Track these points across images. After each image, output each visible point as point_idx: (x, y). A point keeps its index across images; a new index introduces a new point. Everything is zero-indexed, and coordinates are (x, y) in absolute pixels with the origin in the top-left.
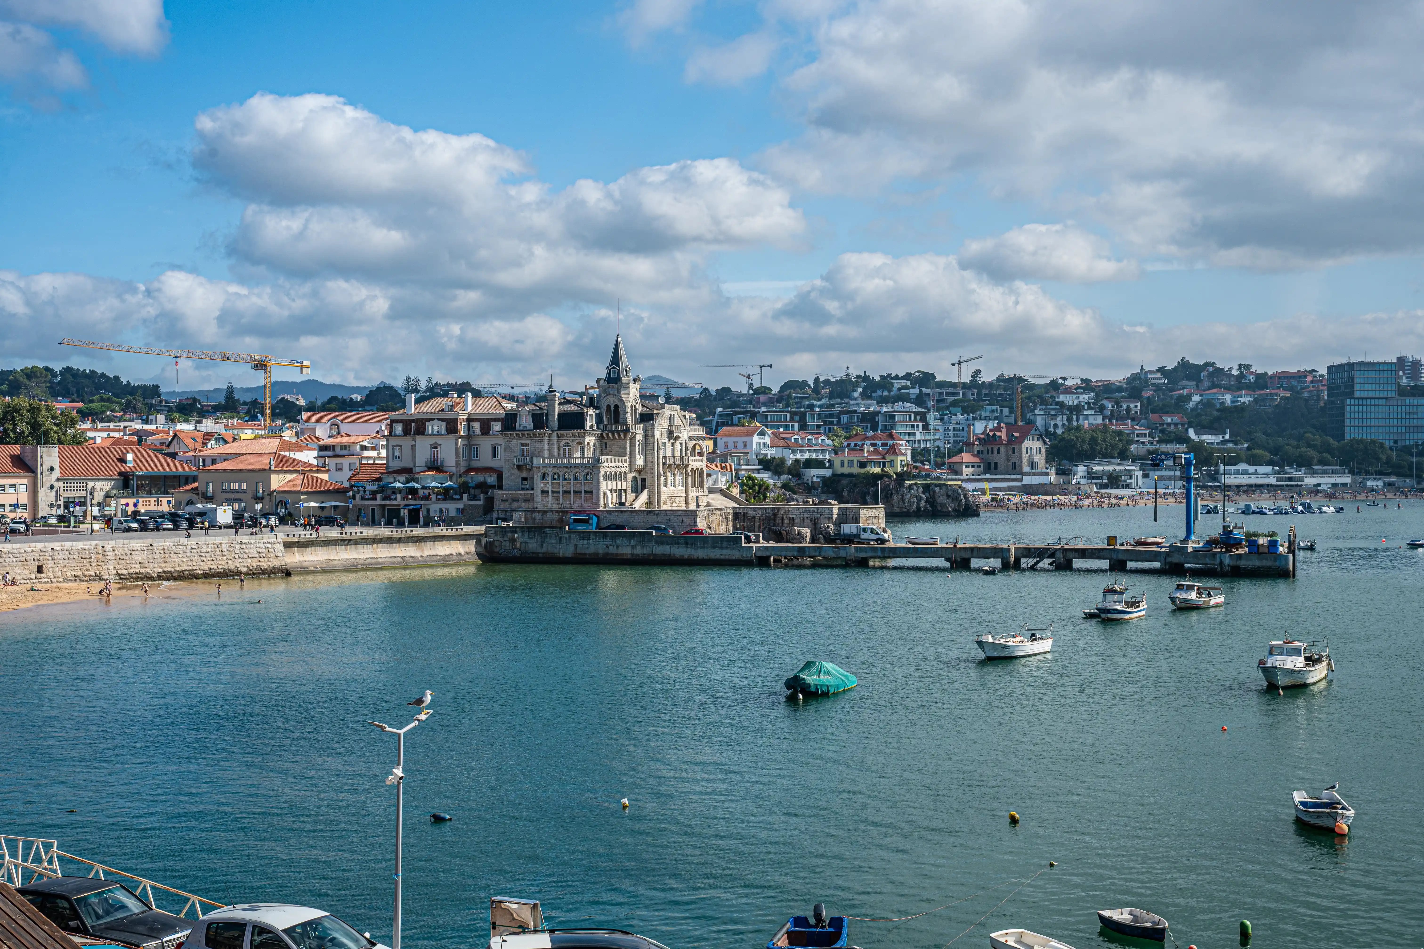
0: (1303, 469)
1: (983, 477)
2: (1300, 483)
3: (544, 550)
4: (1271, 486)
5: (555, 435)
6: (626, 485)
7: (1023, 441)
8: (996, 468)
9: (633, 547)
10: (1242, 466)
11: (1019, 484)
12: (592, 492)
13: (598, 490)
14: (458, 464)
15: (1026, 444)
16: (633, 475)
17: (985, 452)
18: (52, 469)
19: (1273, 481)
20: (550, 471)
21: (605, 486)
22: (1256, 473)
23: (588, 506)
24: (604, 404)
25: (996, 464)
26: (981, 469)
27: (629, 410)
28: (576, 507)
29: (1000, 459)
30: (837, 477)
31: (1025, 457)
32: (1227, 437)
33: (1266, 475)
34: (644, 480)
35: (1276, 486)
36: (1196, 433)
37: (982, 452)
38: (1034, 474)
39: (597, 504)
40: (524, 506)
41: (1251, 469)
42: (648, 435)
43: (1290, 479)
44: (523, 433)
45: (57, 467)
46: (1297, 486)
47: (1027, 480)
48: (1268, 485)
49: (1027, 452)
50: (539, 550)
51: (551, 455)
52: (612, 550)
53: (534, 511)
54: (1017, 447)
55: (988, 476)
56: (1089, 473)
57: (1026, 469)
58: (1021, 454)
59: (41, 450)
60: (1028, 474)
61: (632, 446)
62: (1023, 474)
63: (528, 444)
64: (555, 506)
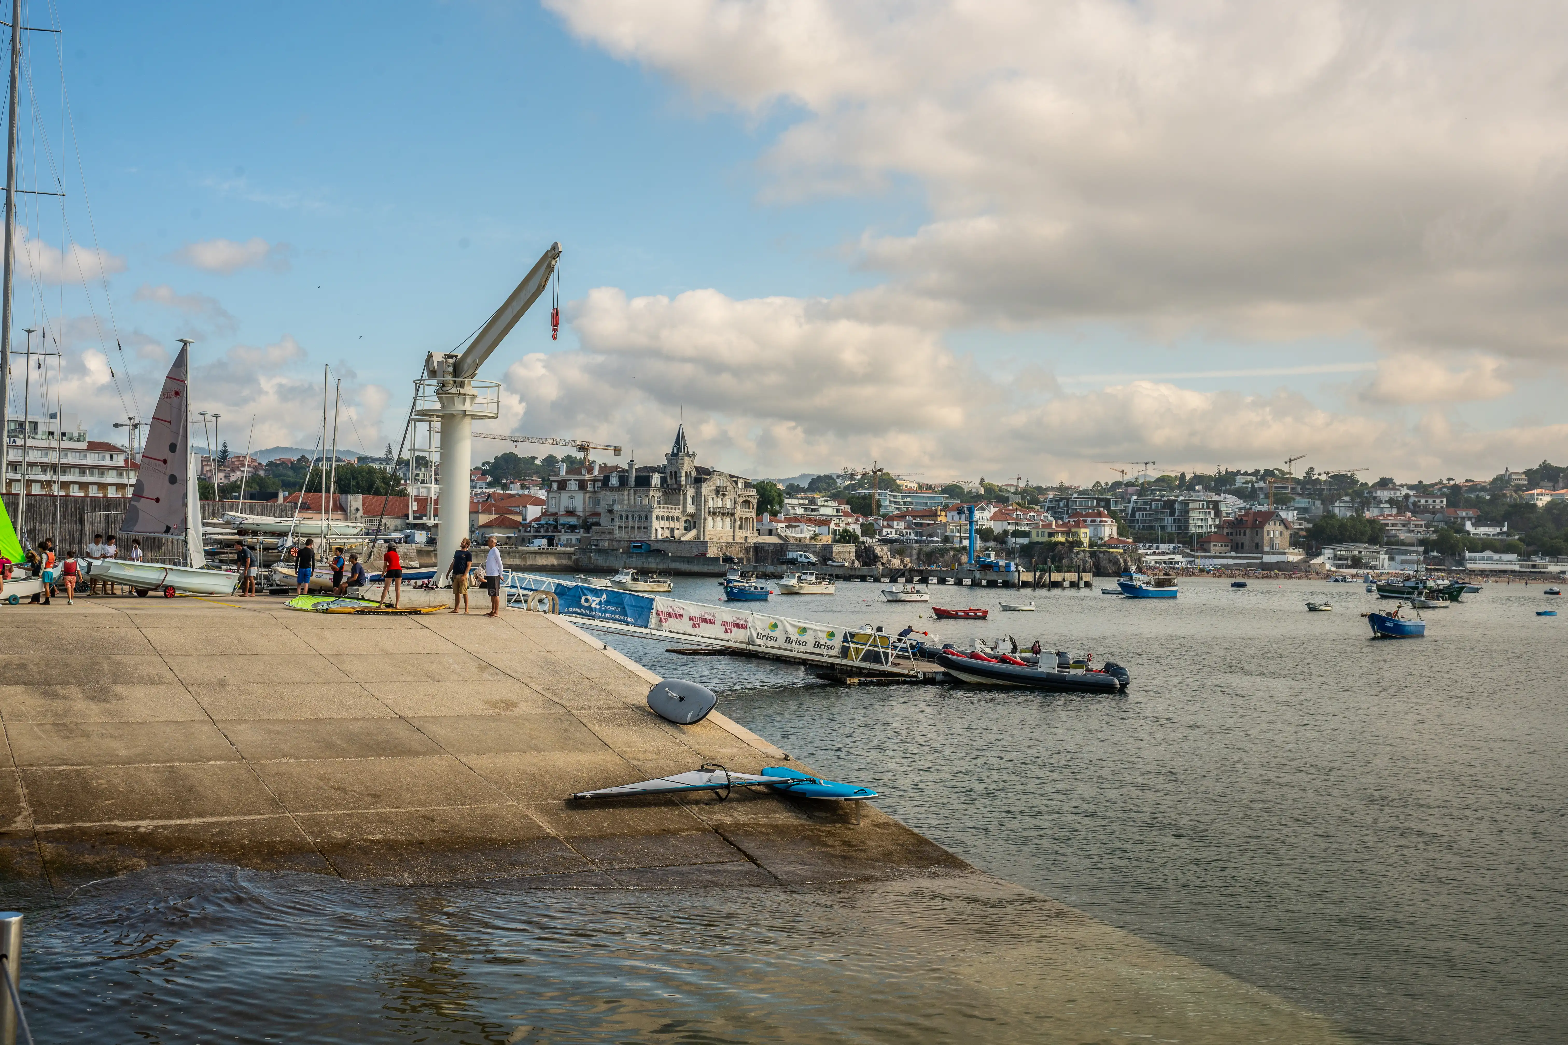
0: (1547, 559)
1: (1228, 554)
2: (1543, 570)
3: (607, 564)
4: (1515, 572)
5: (632, 490)
6: (681, 525)
7: (1264, 525)
8: (1242, 547)
9: (658, 564)
10: (1488, 554)
11: (1258, 561)
12: (647, 529)
13: (651, 526)
14: (584, 509)
15: (1267, 528)
16: (685, 518)
17: (1234, 534)
18: (357, 510)
19: (1517, 568)
20: (624, 514)
21: (656, 524)
22: (1500, 560)
23: (645, 538)
24: (668, 471)
25: (1242, 544)
26: (1229, 548)
27: (683, 475)
28: (638, 538)
29: (1246, 539)
30: (1032, 544)
31: (1266, 539)
32: (1505, 529)
33: (1510, 562)
34: (695, 522)
35: (1520, 572)
36: (1473, 525)
37: (1231, 534)
38: (1273, 553)
39: (650, 536)
40: (608, 537)
41: (1496, 556)
42: (698, 493)
43: (1534, 566)
44: (613, 489)
45: (361, 508)
46: (1540, 572)
47: (1267, 558)
48: (1511, 571)
49: (1268, 535)
50: (604, 564)
51: (629, 504)
52: (646, 565)
53: (614, 540)
54: (1260, 531)
55: (1233, 554)
56: (1335, 555)
57: (1266, 549)
58: (1263, 536)
59: (350, 497)
60: (1268, 553)
61: (685, 499)
62: (1263, 553)
63: (614, 496)
64: (625, 537)
